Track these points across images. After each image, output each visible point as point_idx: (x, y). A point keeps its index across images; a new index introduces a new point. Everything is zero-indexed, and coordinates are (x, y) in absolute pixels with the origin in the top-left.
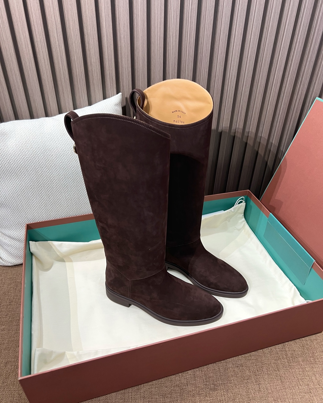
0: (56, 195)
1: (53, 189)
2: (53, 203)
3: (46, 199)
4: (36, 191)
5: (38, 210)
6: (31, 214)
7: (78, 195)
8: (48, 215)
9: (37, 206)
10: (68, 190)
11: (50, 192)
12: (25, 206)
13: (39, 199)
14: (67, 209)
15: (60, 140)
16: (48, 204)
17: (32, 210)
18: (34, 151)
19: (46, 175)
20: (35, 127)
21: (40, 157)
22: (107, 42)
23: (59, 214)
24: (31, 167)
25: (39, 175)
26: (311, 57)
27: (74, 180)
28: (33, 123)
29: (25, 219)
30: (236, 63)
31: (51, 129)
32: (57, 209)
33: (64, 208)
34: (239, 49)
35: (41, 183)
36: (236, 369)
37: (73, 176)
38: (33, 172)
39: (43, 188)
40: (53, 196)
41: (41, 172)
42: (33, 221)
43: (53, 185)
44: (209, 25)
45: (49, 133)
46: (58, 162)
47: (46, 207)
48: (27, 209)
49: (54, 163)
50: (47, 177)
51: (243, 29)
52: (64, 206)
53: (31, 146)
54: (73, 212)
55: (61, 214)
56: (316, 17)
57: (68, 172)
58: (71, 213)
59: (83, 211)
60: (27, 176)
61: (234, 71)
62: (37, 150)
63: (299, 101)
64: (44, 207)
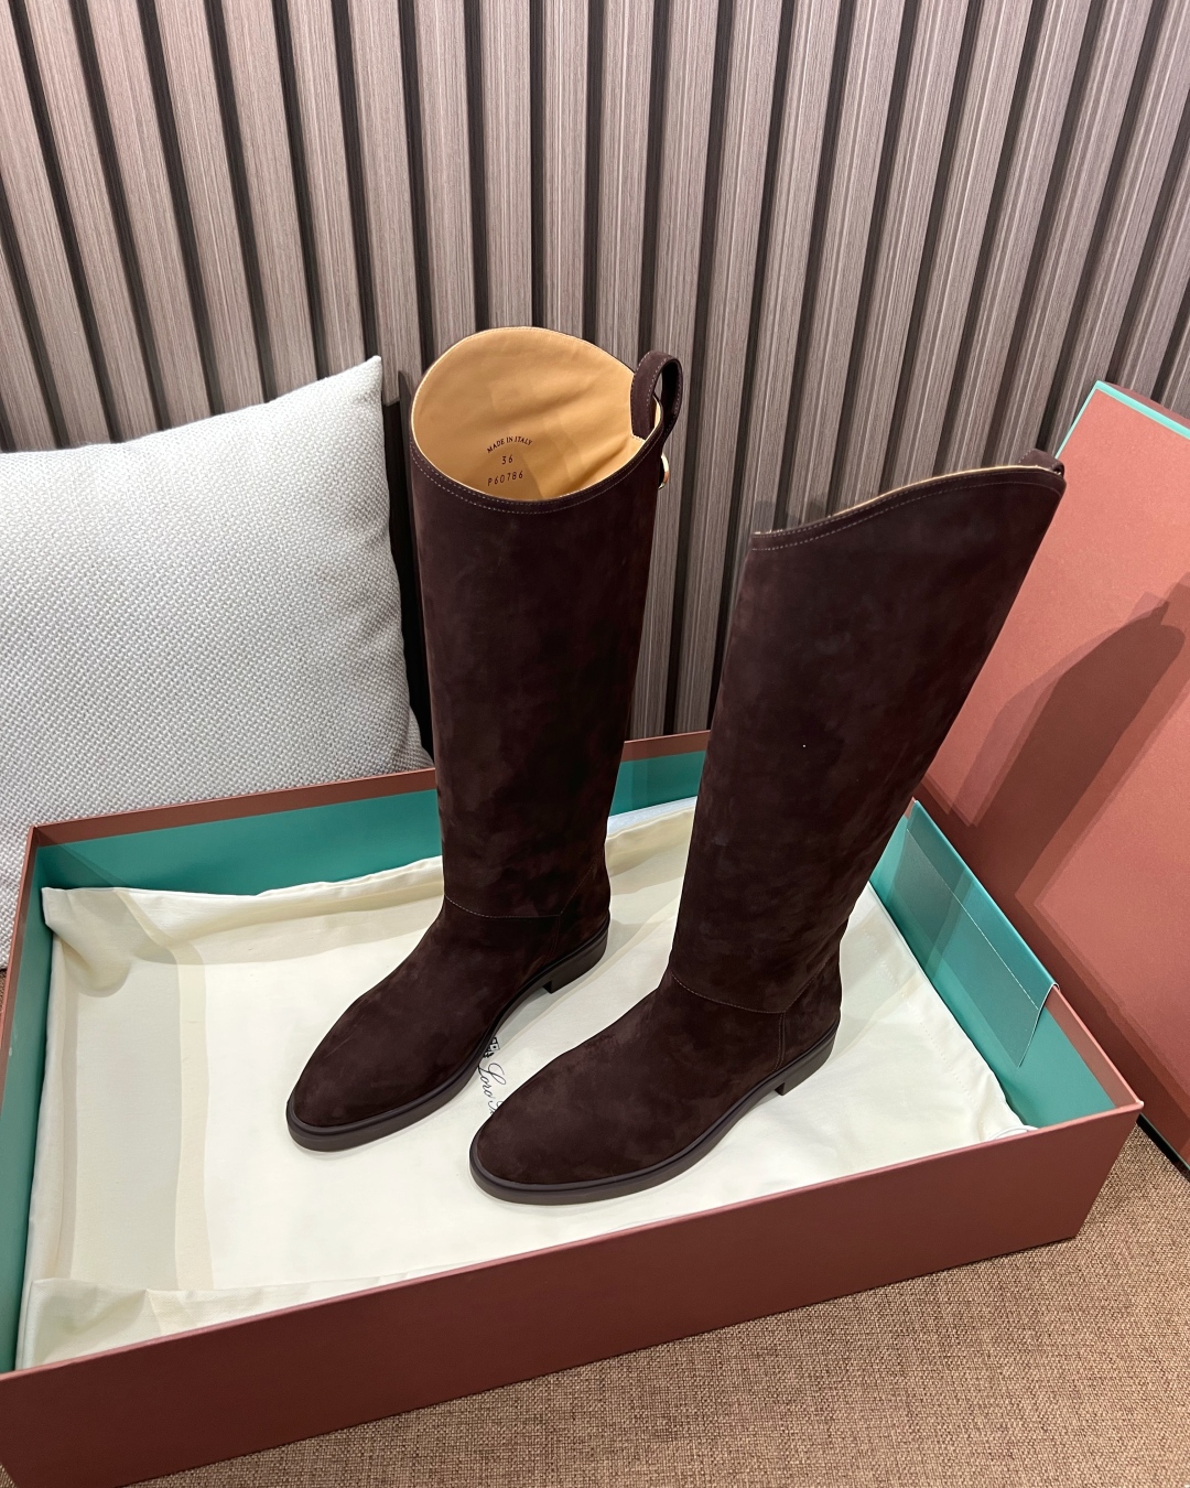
0: (138, 724)
1: (127, 703)
2: (126, 754)
3: (102, 739)
4: (64, 710)
5: (75, 777)
6: (49, 791)
7: (218, 725)
8: (112, 794)
9: (70, 763)
10: (181, 708)
11: (117, 715)
12: (28, 761)
13: (75, 738)
14: (180, 776)
15: (152, 526)
16: (109, 756)
17: (52, 776)
18: (57, 569)
19: (102, 653)
20: (62, 480)
21: (79, 587)
22: (324, 173)
23: (149, 792)
24: (47, 624)
25: (76, 652)
26: (1074, 236)
27: (203, 671)
28: (54, 465)
29: (29, 810)
30: (801, 253)
31: (117, 487)
32: (142, 773)
33: (169, 771)
34: (807, 205)
35: (81, 682)
36: (753, 1366)
37: (198, 658)
38: (53, 643)
39: (89, 700)
40: (126, 729)
41: (83, 643)
42: (58, 816)
43: (126, 688)
44: (697, 115)
45: (111, 504)
46: (142, 606)
47: (103, 767)
48: (33, 772)
49: (129, 610)
50: (104, 661)
51: (821, 133)
52: (167, 764)
53: (46, 550)
54: (201, 787)
55: (157, 792)
56: (1091, 89)
57: (179, 644)
58: (192, 788)
59: (237, 782)
60: (30, 657)
61: (793, 282)
62: (66, 565)
63: (1034, 395)
64: (94, 765)
